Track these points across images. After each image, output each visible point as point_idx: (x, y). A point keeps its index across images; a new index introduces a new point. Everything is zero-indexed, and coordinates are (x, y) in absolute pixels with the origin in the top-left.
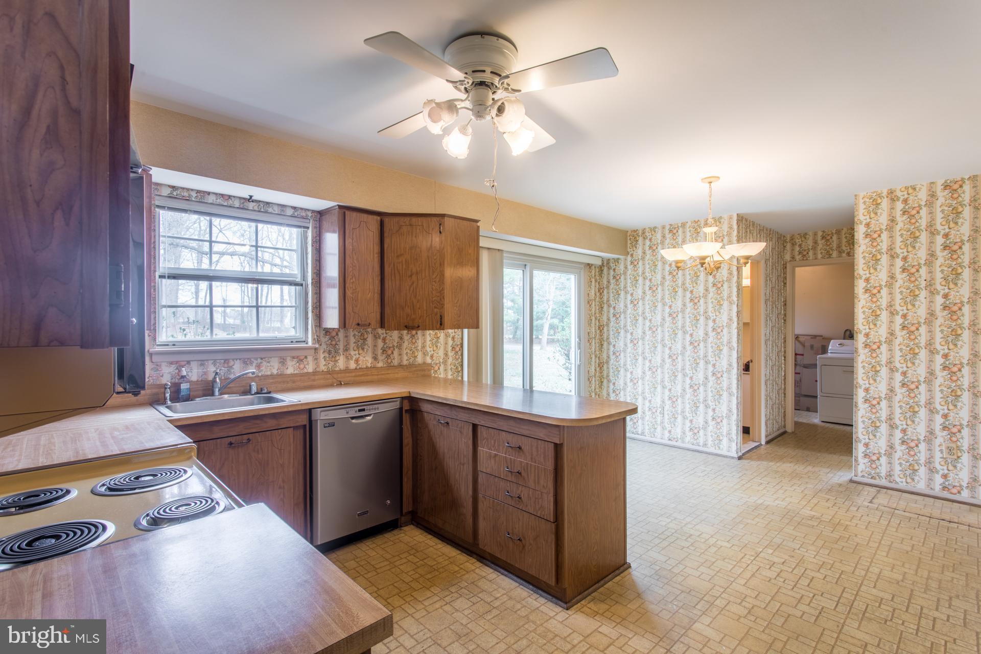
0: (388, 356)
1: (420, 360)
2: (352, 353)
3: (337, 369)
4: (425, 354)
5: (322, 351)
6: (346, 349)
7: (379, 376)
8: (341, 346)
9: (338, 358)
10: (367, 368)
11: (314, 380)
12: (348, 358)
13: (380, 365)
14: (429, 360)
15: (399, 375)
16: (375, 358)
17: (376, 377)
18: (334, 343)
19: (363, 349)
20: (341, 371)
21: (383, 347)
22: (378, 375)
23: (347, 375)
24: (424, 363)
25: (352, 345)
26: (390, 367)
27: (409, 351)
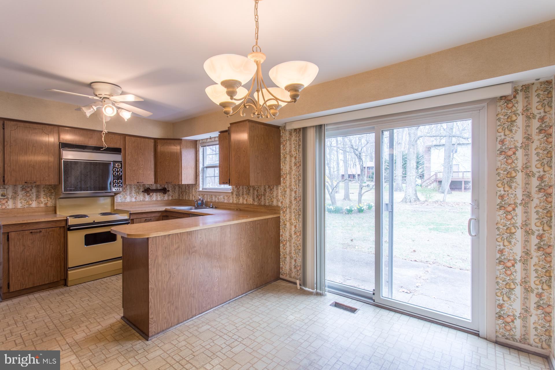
0: (259, 200)
1: (275, 203)
2: (245, 196)
3: (240, 203)
4: (278, 200)
5: (234, 194)
6: (243, 195)
8: (241, 193)
9: (239, 198)
10: (250, 204)
11: (231, 206)
12: (243, 198)
13: (256, 203)
14: (280, 205)
15: (263, 210)
16: (254, 200)
18: (238, 191)
19: (249, 195)
20: (240, 204)
21: (258, 195)
22: (253, 208)
23: (242, 206)
24: (277, 206)
25: (245, 193)
26: (260, 205)
27: (269, 199)
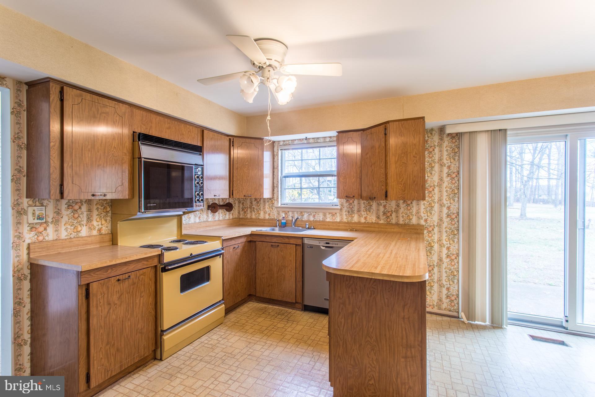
0: (388, 217)
1: (414, 221)
2: (363, 213)
3: (353, 221)
4: (419, 218)
5: (344, 211)
6: (359, 211)
7: (380, 229)
8: (356, 209)
9: (353, 215)
10: (372, 223)
11: (339, 226)
12: (360, 216)
13: (382, 222)
14: (422, 222)
15: (395, 230)
16: (378, 217)
17: (377, 229)
18: (351, 207)
19: (370, 211)
20: (355, 223)
21: (384, 211)
22: (378, 228)
23: (358, 225)
24: (419, 225)
25: (362, 209)
26: (389, 224)
27: (404, 215)
